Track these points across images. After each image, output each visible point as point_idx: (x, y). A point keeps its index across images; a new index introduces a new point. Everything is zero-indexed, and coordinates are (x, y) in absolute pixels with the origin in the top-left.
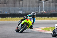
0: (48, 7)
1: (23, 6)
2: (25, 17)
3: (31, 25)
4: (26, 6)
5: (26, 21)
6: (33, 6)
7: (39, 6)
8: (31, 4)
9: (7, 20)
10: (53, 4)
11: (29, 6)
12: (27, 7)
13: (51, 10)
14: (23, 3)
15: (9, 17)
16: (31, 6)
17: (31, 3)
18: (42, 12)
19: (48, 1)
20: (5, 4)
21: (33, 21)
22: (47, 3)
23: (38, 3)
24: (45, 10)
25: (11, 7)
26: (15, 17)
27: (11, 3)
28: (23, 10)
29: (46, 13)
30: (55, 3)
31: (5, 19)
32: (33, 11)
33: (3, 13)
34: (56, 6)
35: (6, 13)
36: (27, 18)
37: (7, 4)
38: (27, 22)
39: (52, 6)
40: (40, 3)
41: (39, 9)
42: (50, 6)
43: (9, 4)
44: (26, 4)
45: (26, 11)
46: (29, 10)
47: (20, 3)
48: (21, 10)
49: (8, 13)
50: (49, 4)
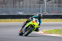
0: (51, 8)
1: (23, 7)
2: (30, 19)
3: (37, 28)
4: (26, 7)
5: (31, 23)
6: (34, 7)
7: (41, 7)
8: (32, 5)
9: (6, 22)
10: (56, 4)
11: (30, 7)
12: (28, 8)
13: (54, 11)
14: (23, 4)
15: (8, 19)
16: (32, 6)
17: (32, 3)
18: (44, 13)
19: (50, 1)
20: (4, 5)
21: (39, 23)
22: (49, 3)
23: (40, 3)
24: (47, 11)
25: (10, 7)
26: (14, 19)
27: (10, 4)
28: (23, 11)
29: (48, 14)
30: (58, 3)
31: (4, 21)
32: (34, 12)
33: (2, 14)
34: (59, 6)
35: (5, 14)
36: (32, 20)
37: (6, 4)
38: (33, 24)
39: (55, 7)
40: (42, 3)
41: (41, 10)
42: (52, 7)
43: (8, 5)
44: (27, 4)
45: (27, 12)
46: (30, 11)
47: (20, 4)
48: (21, 11)
49: (7, 14)
50: (52, 4)
